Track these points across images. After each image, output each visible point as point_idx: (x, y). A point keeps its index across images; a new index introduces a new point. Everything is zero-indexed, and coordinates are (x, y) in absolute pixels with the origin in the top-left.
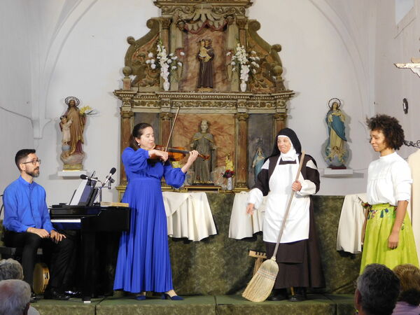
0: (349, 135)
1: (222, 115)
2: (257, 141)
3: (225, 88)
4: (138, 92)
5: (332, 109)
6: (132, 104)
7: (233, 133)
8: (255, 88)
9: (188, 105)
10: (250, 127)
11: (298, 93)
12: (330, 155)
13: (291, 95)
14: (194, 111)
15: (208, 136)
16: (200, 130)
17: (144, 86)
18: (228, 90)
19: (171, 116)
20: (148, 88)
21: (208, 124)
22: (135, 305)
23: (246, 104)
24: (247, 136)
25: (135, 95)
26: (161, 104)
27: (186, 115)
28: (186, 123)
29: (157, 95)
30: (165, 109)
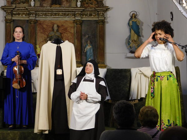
0: (142, 33)
1: (66, 21)
2: (87, 36)
3: (68, 5)
4: (16, 7)
5: (132, 17)
6: (12, 15)
7: (72, 31)
8: (86, 5)
9: (46, 15)
10: (83, 28)
11: (112, 8)
12: (131, 45)
13: (107, 9)
14: (49, 18)
15: (58, 34)
16: (53, 30)
17: (19, 3)
18: (70, 6)
19: (36, 22)
20: (22, 5)
21: (58, 26)
22: (9, 132)
23: (80, 15)
24: (81, 34)
25: (14, 9)
26: (29, 14)
27: (44, 21)
28: (45, 26)
29: (27, 9)
30: (32, 18)
